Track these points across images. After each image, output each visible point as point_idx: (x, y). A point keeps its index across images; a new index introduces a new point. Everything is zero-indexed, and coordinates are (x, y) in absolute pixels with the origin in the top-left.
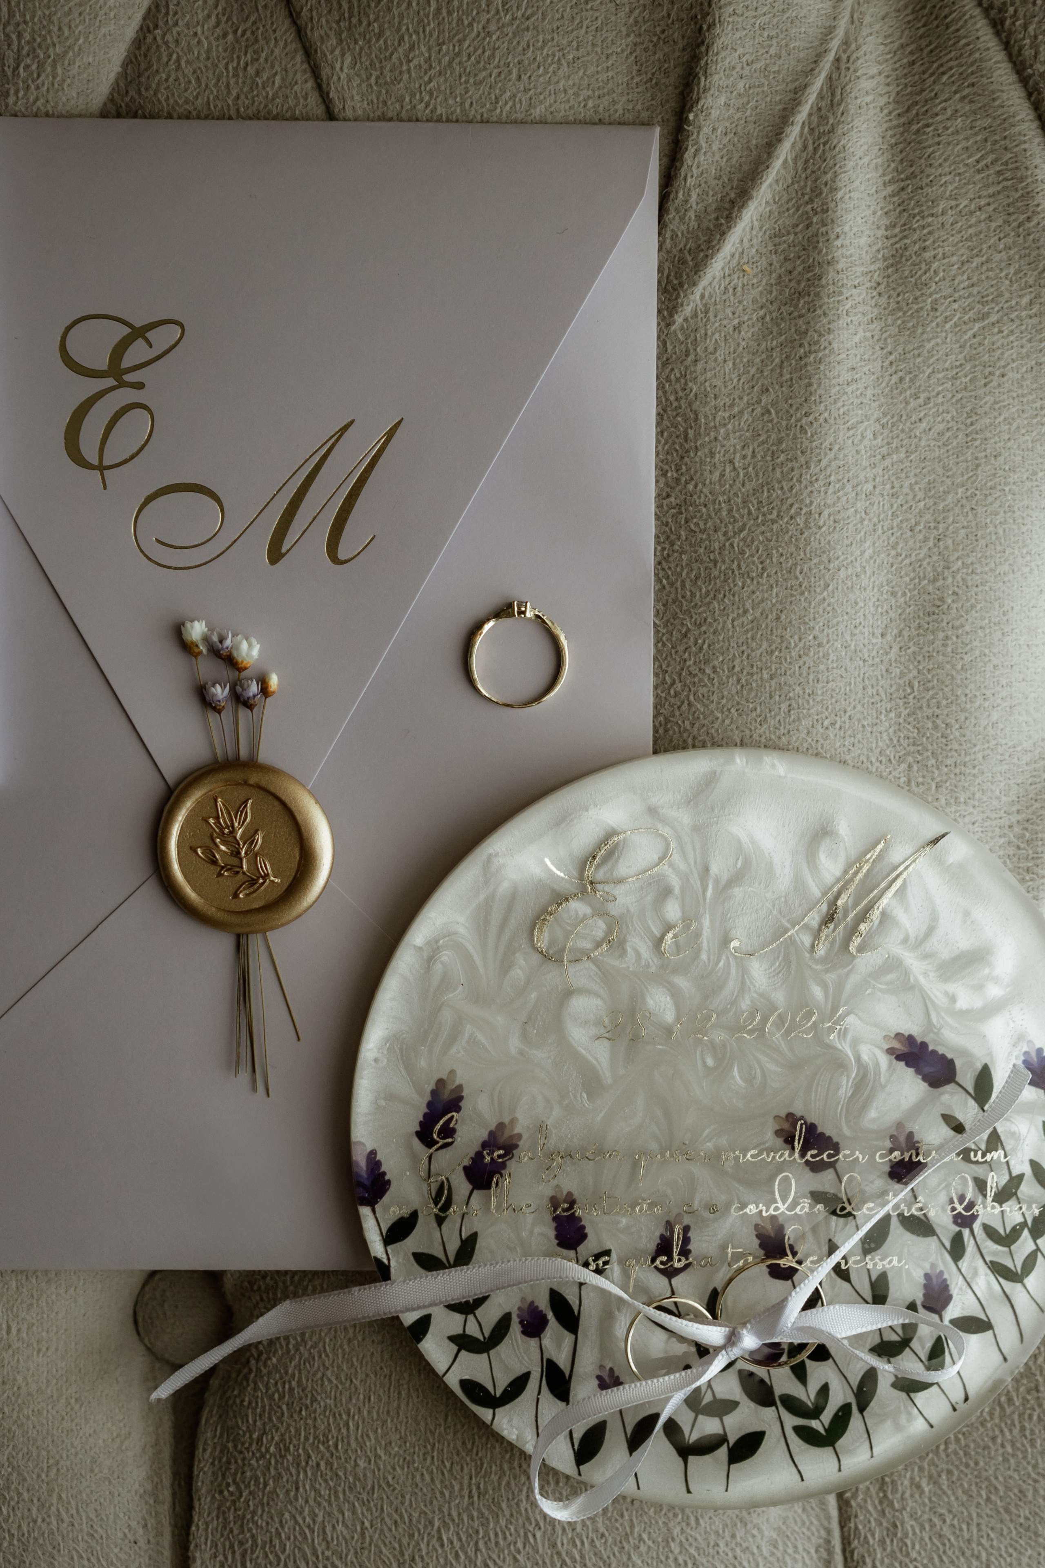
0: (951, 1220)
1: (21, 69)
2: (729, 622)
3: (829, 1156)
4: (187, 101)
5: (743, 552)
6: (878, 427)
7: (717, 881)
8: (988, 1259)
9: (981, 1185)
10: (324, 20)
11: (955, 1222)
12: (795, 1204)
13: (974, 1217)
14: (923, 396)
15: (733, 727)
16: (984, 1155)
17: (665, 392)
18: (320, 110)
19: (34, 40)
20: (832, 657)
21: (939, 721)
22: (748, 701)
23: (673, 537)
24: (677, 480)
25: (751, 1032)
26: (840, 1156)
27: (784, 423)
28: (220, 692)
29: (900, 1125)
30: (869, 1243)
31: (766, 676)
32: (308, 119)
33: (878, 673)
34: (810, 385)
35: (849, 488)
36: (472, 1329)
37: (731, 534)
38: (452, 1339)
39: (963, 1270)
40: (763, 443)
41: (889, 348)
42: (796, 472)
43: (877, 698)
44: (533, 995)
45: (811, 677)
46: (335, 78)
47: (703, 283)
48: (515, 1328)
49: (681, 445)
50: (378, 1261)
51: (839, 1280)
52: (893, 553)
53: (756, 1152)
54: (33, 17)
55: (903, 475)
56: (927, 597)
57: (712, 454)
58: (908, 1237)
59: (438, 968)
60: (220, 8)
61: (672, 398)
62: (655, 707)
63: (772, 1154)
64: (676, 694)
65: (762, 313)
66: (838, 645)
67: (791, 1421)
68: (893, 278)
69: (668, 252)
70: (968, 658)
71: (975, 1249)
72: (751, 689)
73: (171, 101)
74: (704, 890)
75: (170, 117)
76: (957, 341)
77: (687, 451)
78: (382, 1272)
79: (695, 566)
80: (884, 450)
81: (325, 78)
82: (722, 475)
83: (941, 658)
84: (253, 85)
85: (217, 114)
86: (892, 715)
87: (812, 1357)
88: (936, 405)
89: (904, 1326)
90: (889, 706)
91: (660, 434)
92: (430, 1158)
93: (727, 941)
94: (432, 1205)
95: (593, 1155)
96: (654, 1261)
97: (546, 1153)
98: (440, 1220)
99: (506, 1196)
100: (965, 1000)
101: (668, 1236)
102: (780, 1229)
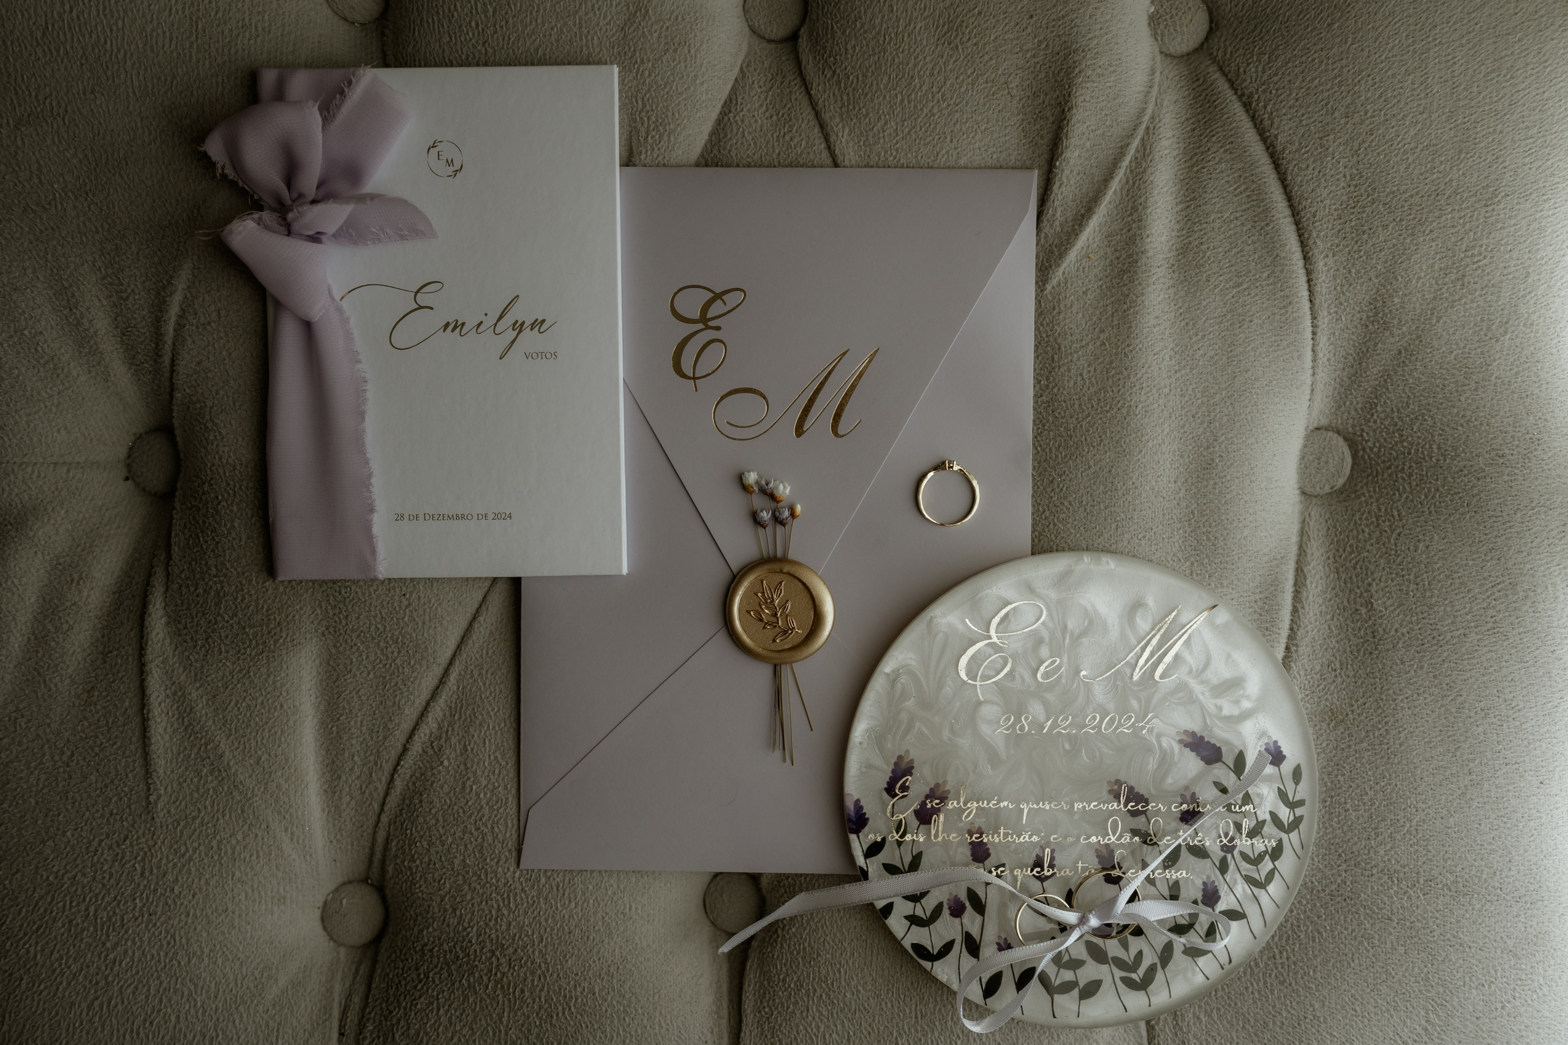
0: (1219, 848)
1: (649, 138)
2: (1079, 474)
3: (1142, 807)
4: (748, 156)
5: (1088, 431)
6: (1173, 353)
7: (1072, 633)
8: (1243, 873)
9: (1238, 827)
10: (832, 107)
11: (1222, 850)
12: (1120, 837)
13: (1234, 847)
14: (1201, 334)
15: (1082, 538)
16: (1240, 808)
17: (1040, 332)
18: (829, 161)
19: (657, 121)
20: (1144, 495)
21: (1210, 536)
22: (1091, 522)
23: (1044, 421)
24: (1047, 386)
25: (1093, 728)
26: (1150, 807)
27: (1114, 351)
28: (765, 516)
29: (1187, 788)
30: (1168, 863)
31: (1102, 507)
32: (822, 167)
33: (1172, 506)
34: (1130, 327)
35: (1154, 391)
36: (919, 912)
37: (1081, 419)
38: (906, 917)
39: (1228, 880)
40: (1101, 363)
41: (1180, 305)
42: (1122, 381)
43: (1171, 521)
44: (958, 704)
45: (1131, 508)
46: (839, 142)
47: (1064, 265)
48: (946, 912)
49: (1050, 365)
50: (861, 868)
51: (1148, 885)
52: (1182, 431)
53: (1096, 803)
54: (657, 107)
55: (1188, 383)
56: (1203, 458)
57: (1069, 370)
58: (1192, 859)
59: (899, 685)
60: (768, 100)
61: (1044, 335)
62: (1033, 526)
63: (1106, 805)
64: (1046, 518)
65: (1100, 283)
66: (1147, 488)
67: (1119, 973)
68: (1182, 261)
69: (1042, 246)
70: (1229, 497)
71: (1235, 867)
72: (1093, 515)
73: (739, 157)
74: (1064, 640)
75: (738, 166)
76: (1222, 300)
77: (1054, 368)
78: (864, 875)
79: (1058, 439)
80: (1177, 368)
81: (832, 141)
82: (1075, 383)
83: (1211, 496)
84: (789, 146)
85: (766, 164)
86: (1181, 531)
87: (1132, 934)
88: (1208, 340)
89: (1190, 914)
90: (1179, 526)
91: (1037, 357)
92: (893, 804)
93: (1078, 672)
94: (895, 834)
95: (994, 805)
96: (1032, 871)
97: (965, 804)
98: (899, 844)
99: (940, 829)
100: (1228, 710)
101: (1041, 855)
102: (1111, 853)
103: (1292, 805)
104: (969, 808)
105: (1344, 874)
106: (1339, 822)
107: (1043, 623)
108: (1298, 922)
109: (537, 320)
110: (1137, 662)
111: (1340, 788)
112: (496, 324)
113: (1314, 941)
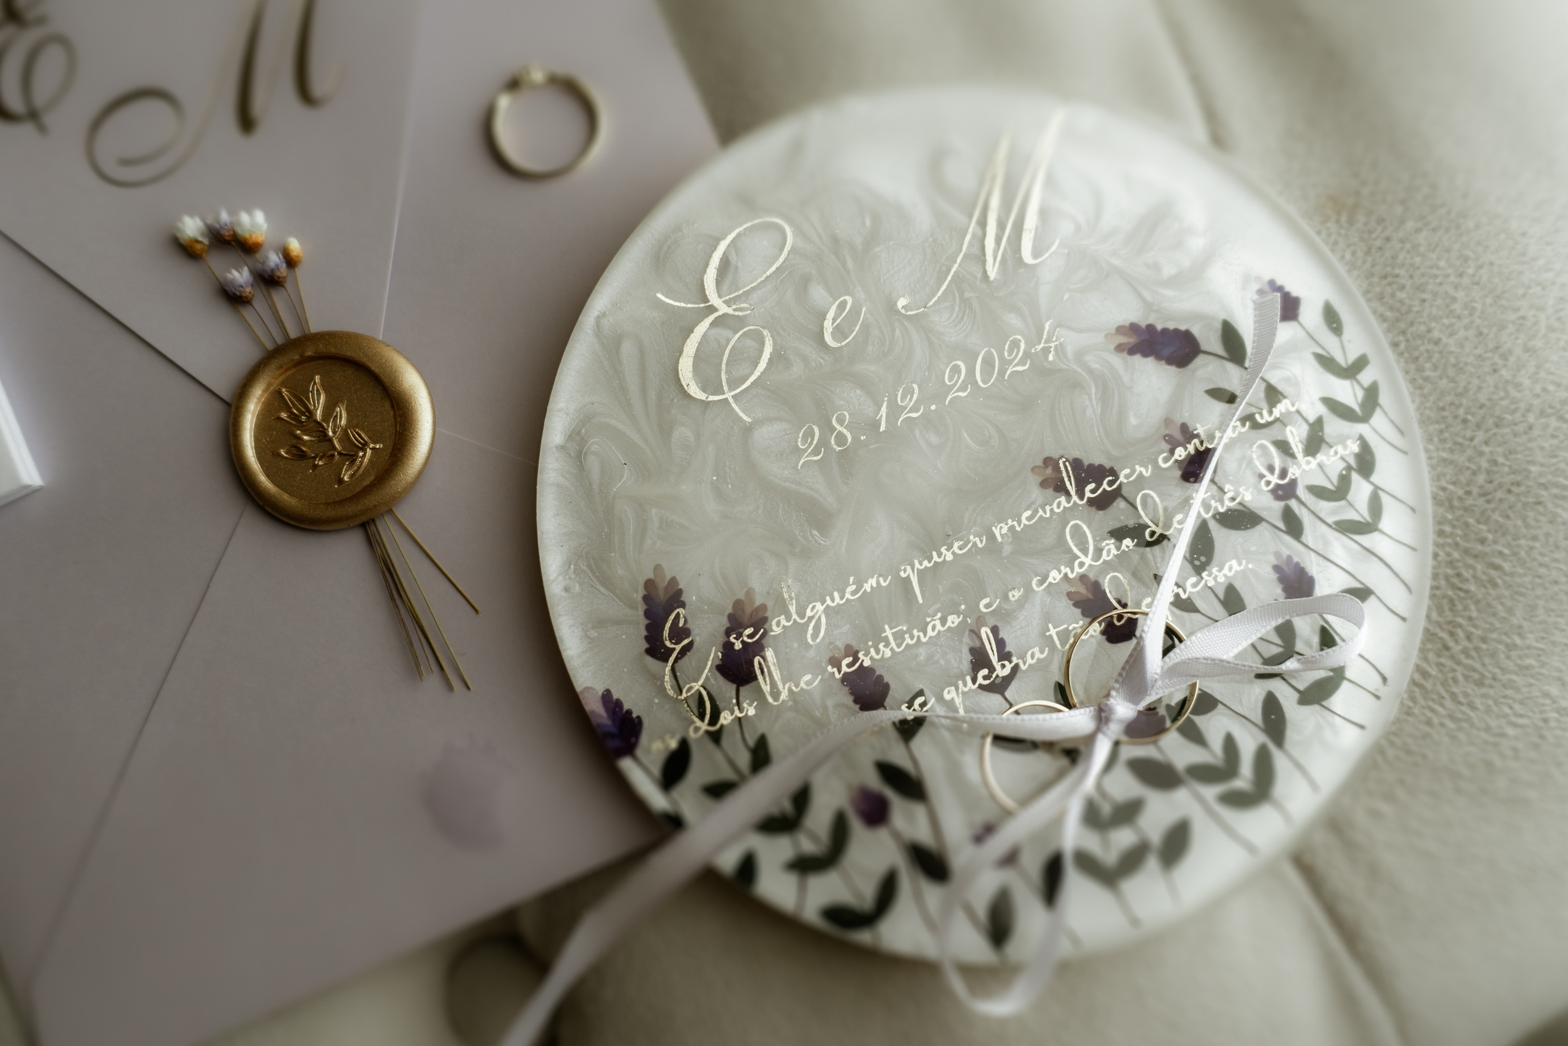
0: (1270, 497)
3: (1110, 483)
9: (1283, 447)
11: (1278, 498)
12: (1099, 551)
13: (1293, 482)
16: (1271, 413)
25: (963, 388)
26: (1122, 479)
28: (240, 276)
29: (1168, 421)
30: (1198, 559)
36: (808, 846)
39: (1310, 544)
44: (710, 446)
50: (665, 814)
51: (1185, 615)
53: (1028, 513)
59: (593, 464)
63: (1048, 508)
67: (1211, 792)
71: (1312, 517)
74: (842, 259)
78: (674, 823)
87: (1198, 711)
89: (1278, 628)
92: (673, 670)
93: (891, 307)
94: (698, 723)
95: (854, 593)
96: (974, 680)
97: (801, 614)
98: (716, 737)
99: (777, 676)
100: (1170, 263)
101: (977, 644)
102: (1096, 588)
103: (1350, 372)
104: (811, 618)
105: (1486, 449)
106: (1435, 367)
107: (793, 250)
108: (1454, 568)
110: (983, 247)
111: (1409, 311)
113: (1495, 585)
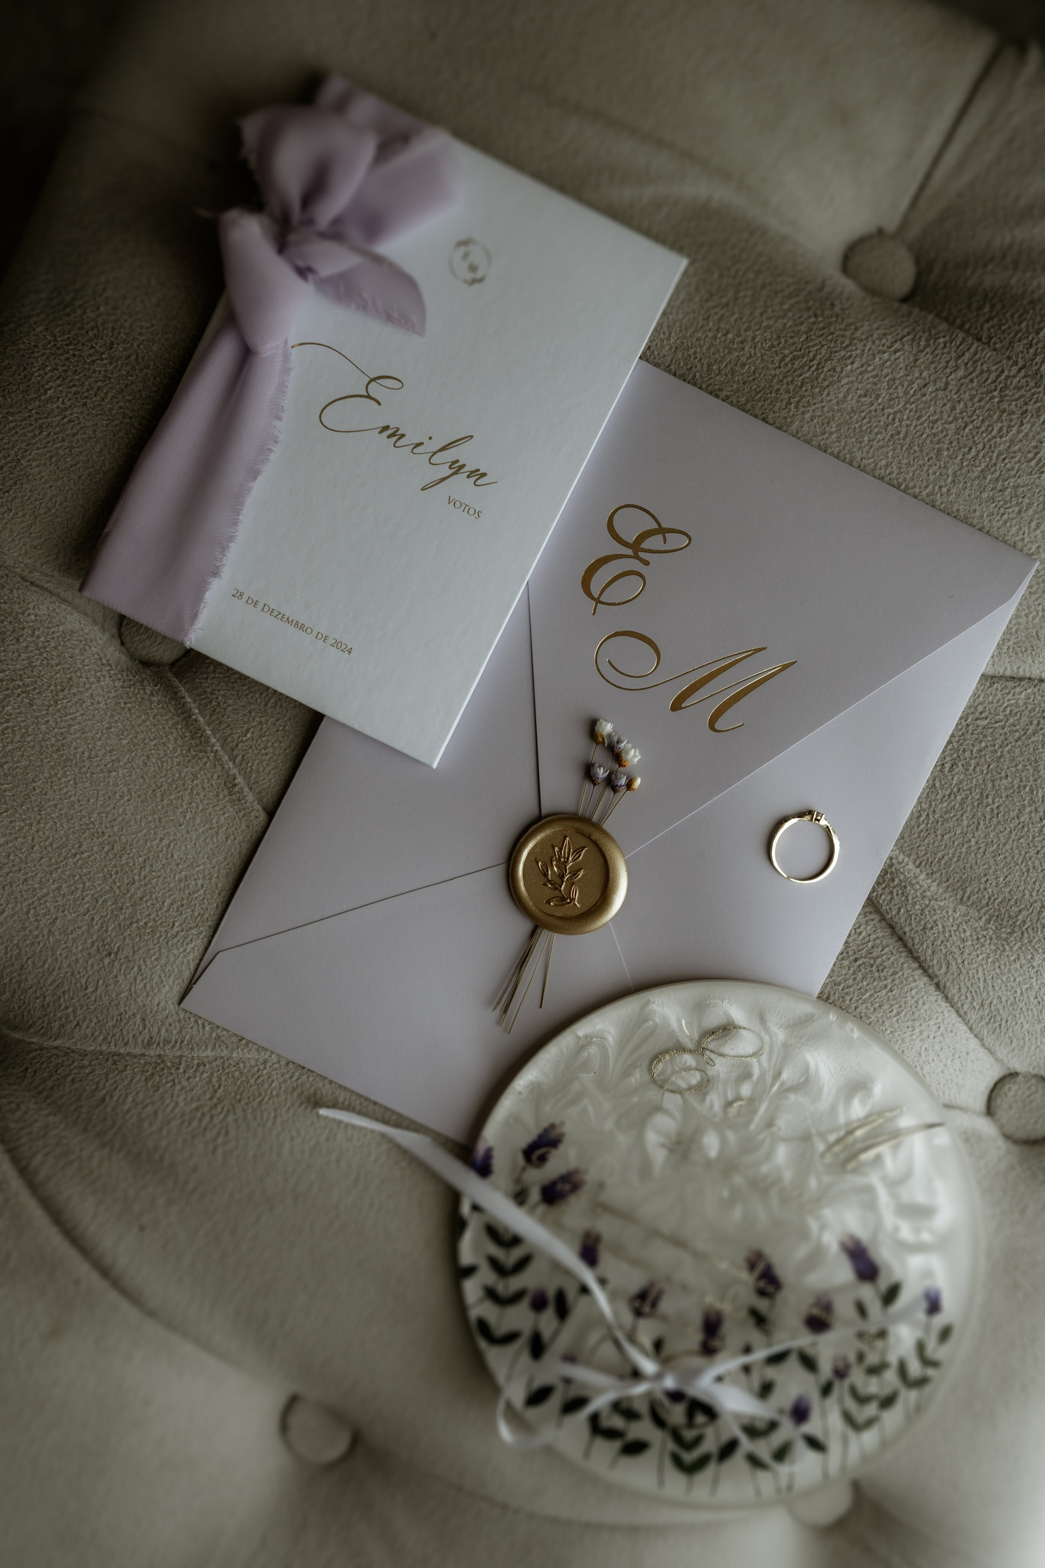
0: (832, 1369)
7: (783, 1084)
8: (844, 1406)
9: (861, 1357)
11: (833, 1372)
13: (847, 1375)
28: (601, 773)
29: (826, 1293)
36: (501, 1287)
38: (486, 1288)
39: (825, 1405)
48: (526, 1301)
58: (799, 1367)
63: (737, 1270)
71: (839, 1397)
74: (772, 1086)
87: (703, 1413)
89: (771, 1420)
100: (906, 1232)
103: (926, 1362)
109: (478, 470)
112: (435, 453)
